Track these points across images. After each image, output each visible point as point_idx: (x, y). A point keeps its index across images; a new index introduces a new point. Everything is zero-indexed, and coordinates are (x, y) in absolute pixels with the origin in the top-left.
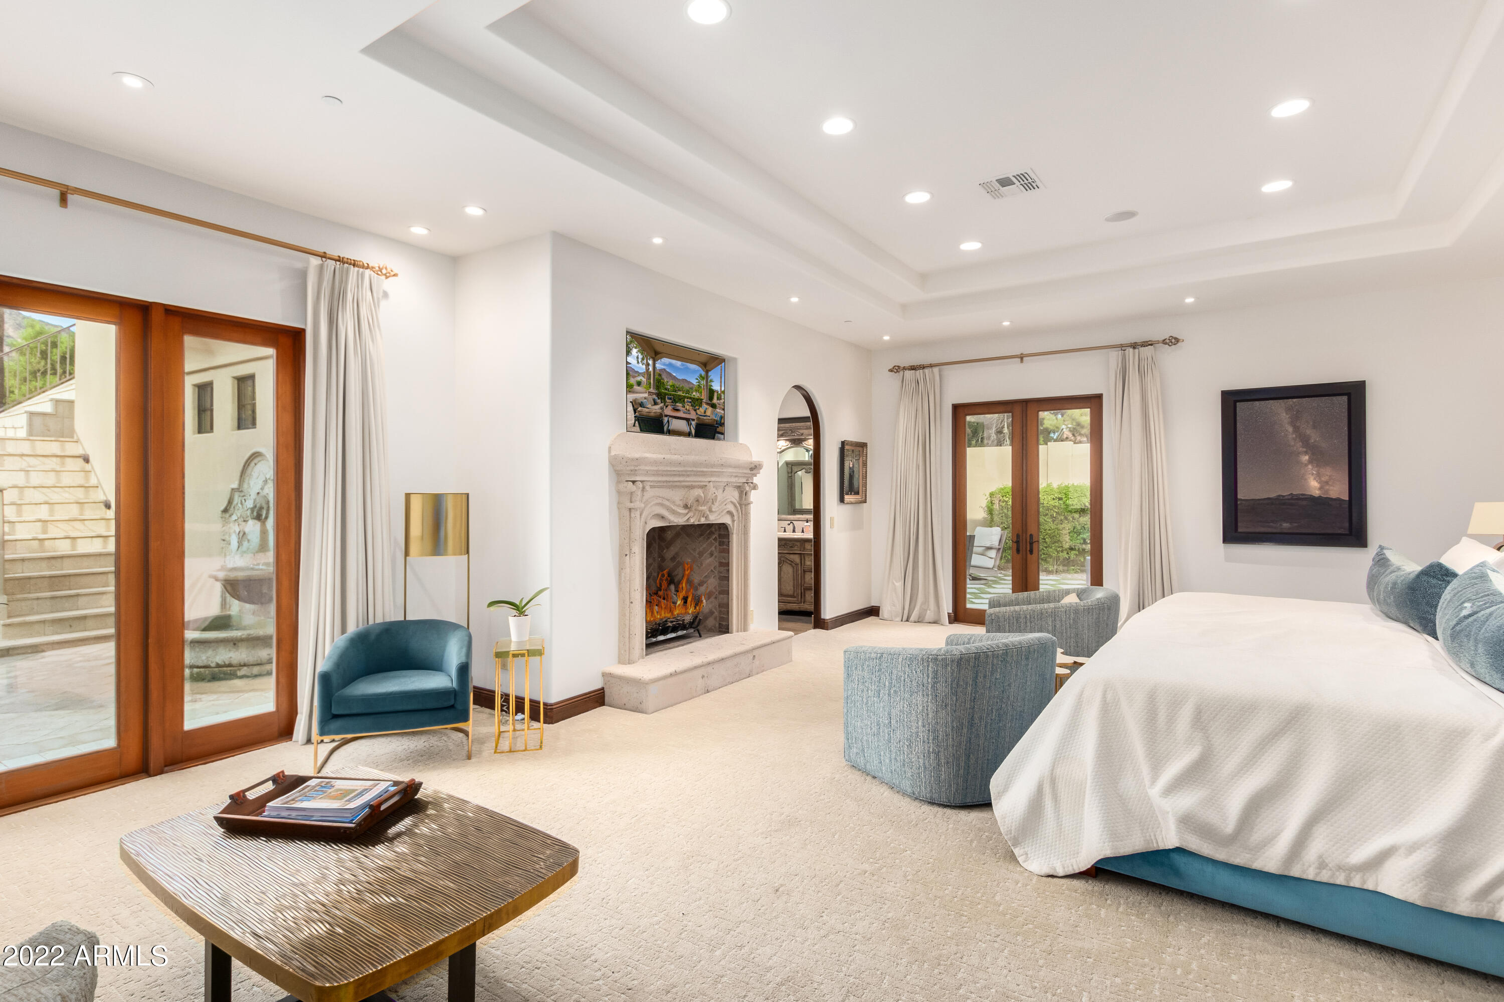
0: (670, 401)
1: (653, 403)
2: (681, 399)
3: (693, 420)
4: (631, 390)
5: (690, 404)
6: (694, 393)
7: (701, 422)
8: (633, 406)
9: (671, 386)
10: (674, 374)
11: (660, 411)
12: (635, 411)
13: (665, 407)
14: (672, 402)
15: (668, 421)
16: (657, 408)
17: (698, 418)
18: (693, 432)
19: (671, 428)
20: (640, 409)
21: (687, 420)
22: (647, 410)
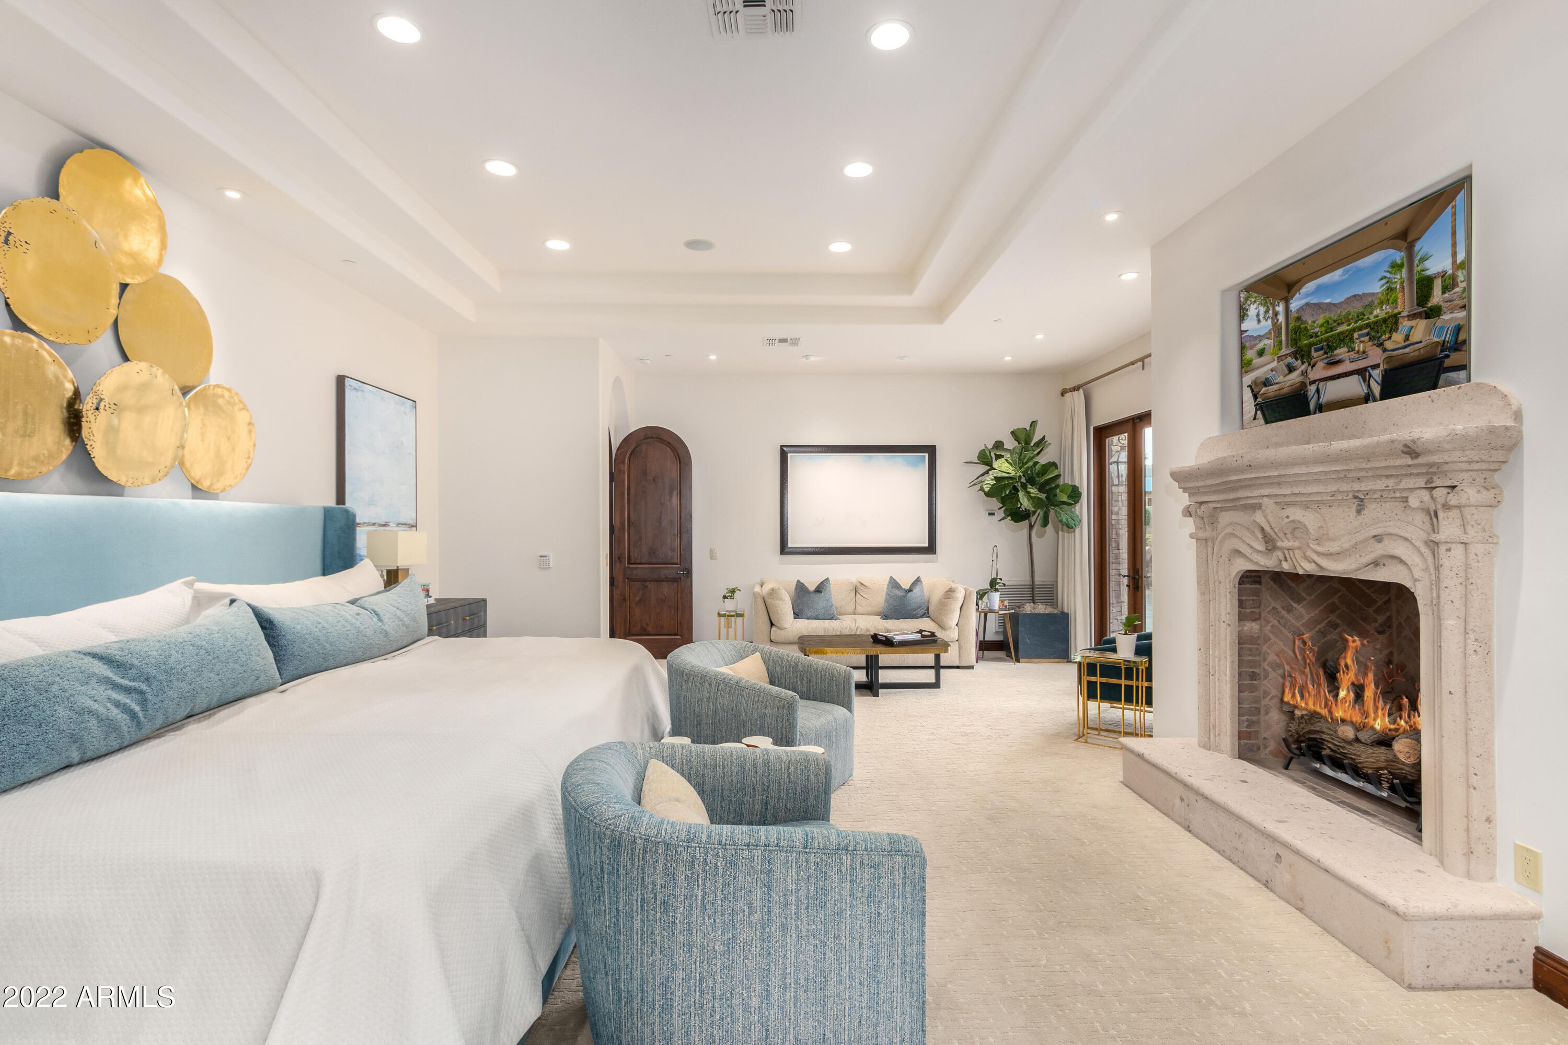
0: (1321, 352)
1: (1286, 371)
2: (1346, 339)
3: (1376, 366)
4: (1248, 369)
5: (1367, 338)
6: (1377, 312)
7: (1396, 364)
8: (1252, 390)
9: (1321, 326)
10: (1328, 301)
11: (1301, 379)
12: (1255, 397)
13: (1310, 369)
14: (1326, 353)
15: (1318, 391)
16: (1295, 377)
17: (1388, 359)
18: (1376, 390)
19: (1323, 400)
20: (1264, 390)
21: (1361, 372)
22: (1275, 387)
